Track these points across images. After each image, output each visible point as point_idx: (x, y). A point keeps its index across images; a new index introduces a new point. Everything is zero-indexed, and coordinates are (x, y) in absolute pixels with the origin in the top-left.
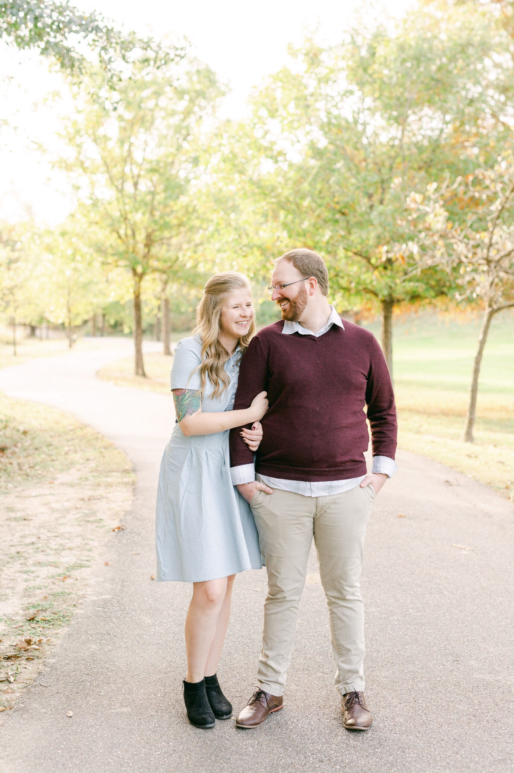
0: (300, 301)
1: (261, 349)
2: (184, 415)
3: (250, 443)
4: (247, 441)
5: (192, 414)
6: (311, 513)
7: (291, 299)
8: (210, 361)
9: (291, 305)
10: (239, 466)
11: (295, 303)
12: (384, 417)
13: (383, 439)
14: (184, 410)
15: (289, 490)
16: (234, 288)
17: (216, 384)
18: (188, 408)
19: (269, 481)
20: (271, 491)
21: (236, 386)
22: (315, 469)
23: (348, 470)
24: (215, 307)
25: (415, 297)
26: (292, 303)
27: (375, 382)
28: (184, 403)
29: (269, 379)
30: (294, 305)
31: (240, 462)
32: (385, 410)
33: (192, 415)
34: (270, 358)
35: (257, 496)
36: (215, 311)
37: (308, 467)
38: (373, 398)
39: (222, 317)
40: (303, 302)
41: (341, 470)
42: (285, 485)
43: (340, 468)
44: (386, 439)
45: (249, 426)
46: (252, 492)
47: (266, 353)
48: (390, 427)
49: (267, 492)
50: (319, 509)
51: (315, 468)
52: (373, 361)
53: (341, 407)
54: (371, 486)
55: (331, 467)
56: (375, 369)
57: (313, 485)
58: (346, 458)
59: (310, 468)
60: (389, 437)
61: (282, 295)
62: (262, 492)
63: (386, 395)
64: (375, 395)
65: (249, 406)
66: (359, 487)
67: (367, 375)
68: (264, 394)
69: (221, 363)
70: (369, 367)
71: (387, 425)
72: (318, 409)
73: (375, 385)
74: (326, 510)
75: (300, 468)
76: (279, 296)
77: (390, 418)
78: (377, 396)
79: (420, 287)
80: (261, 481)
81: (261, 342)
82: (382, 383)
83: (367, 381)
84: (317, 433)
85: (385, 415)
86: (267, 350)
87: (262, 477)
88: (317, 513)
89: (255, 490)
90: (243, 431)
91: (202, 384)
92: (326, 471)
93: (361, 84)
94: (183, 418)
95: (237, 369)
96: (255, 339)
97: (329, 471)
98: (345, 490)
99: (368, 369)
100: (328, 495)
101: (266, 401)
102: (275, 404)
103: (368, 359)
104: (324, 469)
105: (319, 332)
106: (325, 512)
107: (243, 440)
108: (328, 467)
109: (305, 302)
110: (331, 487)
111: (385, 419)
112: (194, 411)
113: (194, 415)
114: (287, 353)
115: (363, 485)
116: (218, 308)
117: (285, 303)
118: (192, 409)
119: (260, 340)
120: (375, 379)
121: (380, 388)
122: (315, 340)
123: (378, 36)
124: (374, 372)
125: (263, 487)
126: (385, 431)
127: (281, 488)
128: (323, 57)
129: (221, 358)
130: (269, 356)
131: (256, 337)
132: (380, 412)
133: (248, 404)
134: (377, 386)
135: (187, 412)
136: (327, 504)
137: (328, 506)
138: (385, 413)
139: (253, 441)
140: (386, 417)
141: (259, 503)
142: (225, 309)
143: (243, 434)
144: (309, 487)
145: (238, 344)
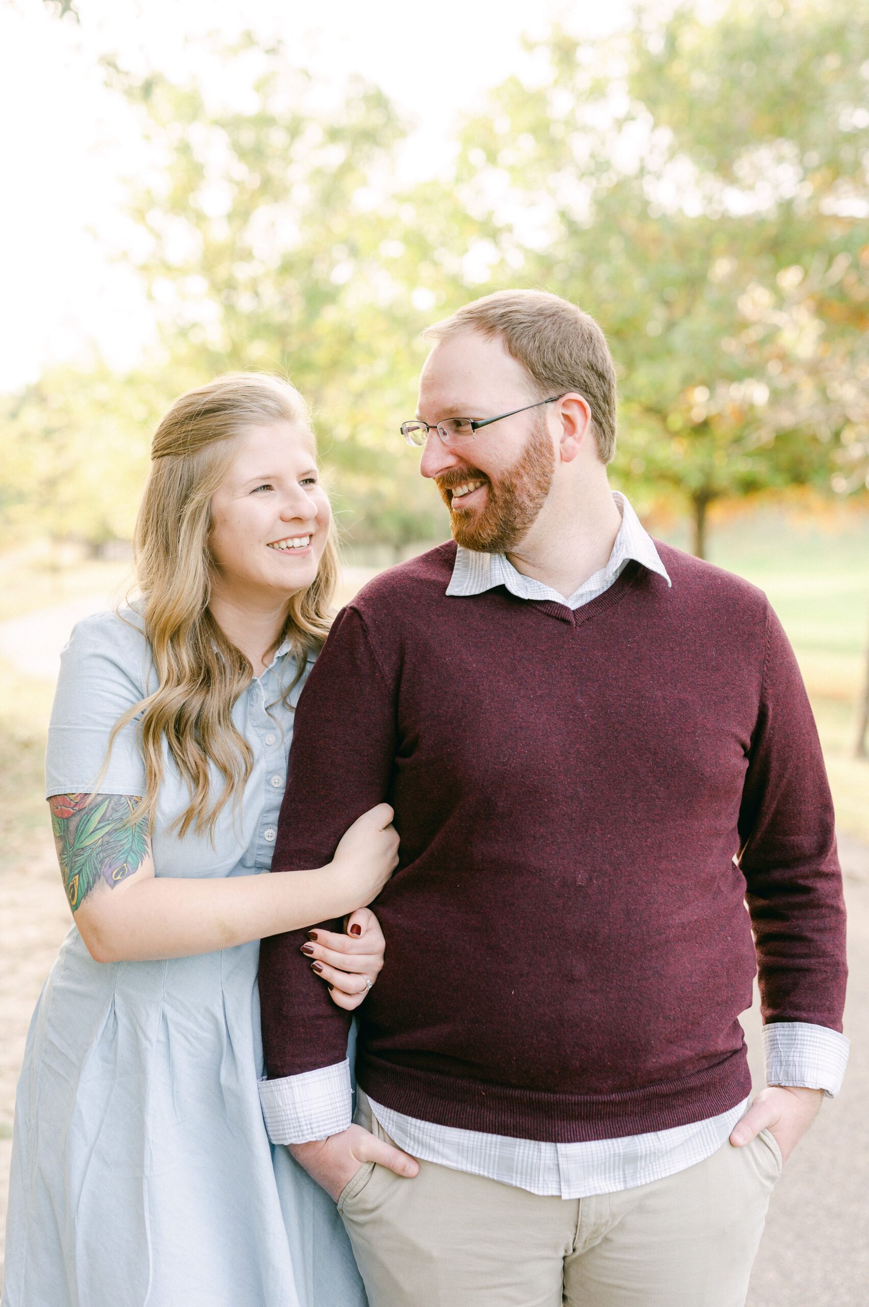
0: (527, 482)
1: (371, 653)
2: (89, 888)
3: (337, 978)
4: (327, 973)
5: (116, 882)
6: (555, 1248)
7: (495, 476)
8: (175, 697)
9: (492, 498)
10: (293, 1079)
11: (510, 489)
12: (801, 881)
13: (803, 962)
14: (87, 869)
15: (475, 1170)
16: (248, 422)
17: (198, 779)
18: (102, 862)
19: (404, 1131)
20: (413, 1168)
21: (280, 781)
22: (575, 1098)
23: (691, 1090)
24: (186, 497)
25: (750, 486)
26: (497, 492)
27: (775, 764)
28: (88, 842)
29: (401, 761)
30: (508, 496)
31: (298, 1061)
32: (802, 859)
33: (119, 887)
34: (404, 688)
35: (362, 1183)
36: (189, 509)
37: (548, 1090)
38: (766, 820)
39: (216, 532)
40: (539, 486)
41: (666, 1096)
42: (460, 1149)
43: (664, 1088)
44: (813, 961)
45: (338, 925)
46: (342, 1168)
47: (388, 670)
48: (824, 917)
49: (399, 1170)
50: (585, 1234)
51: (572, 1093)
52: (770, 691)
53: (662, 866)
54: (769, 1138)
55: (632, 1087)
56: (775, 717)
57: (567, 1156)
58: (683, 1051)
59: (555, 1092)
60: (824, 954)
61: (461, 458)
62: (378, 1172)
63: (810, 808)
64: (772, 810)
65: (328, 858)
66: (728, 1146)
67: (748, 742)
68: (382, 813)
69: (214, 703)
70: (755, 711)
71: (815, 912)
72: (581, 878)
73: (773, 775)
74: (612, 1236)
75: (517, 1093)
76: (451, 461)
77: (821, 885)
78: (778, 812)
79: (759, 468)
80: (375, 1127)
81: (372, 629)
82: (797, 768)
83: (746, 764)
84: (580, 969)
85: (806, 877)
86: (394, 658)
87: (378, 1110)
88: (579, 1245)
89: (355, 1163)
90: (314, 937)
91: (151, 778)
92: (611, 1102)
93: (652, 102)
94: (85, 896)
95: (287, 719)
96: (350, 616)
97: (624, 1103)
98: (682, 1167)
99: (754, 720)
100: (620, 1187)
101: (393, 838)
102: (425, 854)
103: (755, 684)
104: (606, 1098)
105: (580, 591)
106: (606, 1240)
107: (311, 968)
108: (618, 1089)
109: (544, 488)
110: (631, 1160)
111: (808, 890)
112: (123, 873)
113: (126, 884)
114: (467, 671)
115: (738, 1139)
116: (197, 497)
117: (471, 486)
118: (119, 864)
119: (368, 621)
120: (774, 755)
121: (790, 783)
122: (567, 622)
123: (683, 17)
124: (773, 728)
125: (383, 1150)
126: (809, 934)
127: (445, 1162)
128: (583, 55)
129: (216, 686)
130: (398, 679)
131: (351, 608)
132: (786, 864)
133: (325, 852)
134: (781, 776)
135: (97, 876)
136: (613, 1216)
137: (616, 1223)
138: (805, 869)
139: (348, 973)
140: (809, 883)
141: (369, 1206)
142: (222, 501)
143: (316, 949)
144: (550, 1163)
145: (289, 626)
